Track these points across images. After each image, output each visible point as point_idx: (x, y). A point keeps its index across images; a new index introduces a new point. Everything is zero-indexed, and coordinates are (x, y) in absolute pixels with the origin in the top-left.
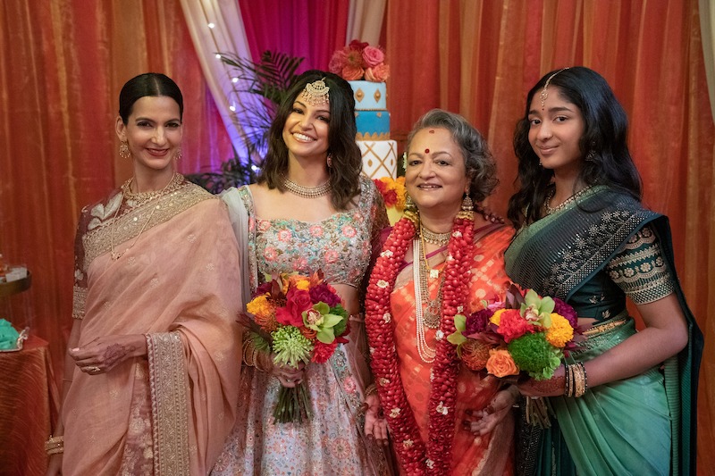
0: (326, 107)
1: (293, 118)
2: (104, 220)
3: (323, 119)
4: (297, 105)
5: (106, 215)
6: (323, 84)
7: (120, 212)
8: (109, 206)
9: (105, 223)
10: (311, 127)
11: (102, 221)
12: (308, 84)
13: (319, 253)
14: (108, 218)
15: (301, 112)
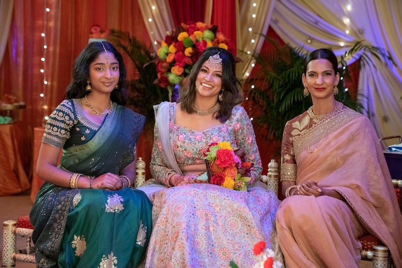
0: (220, 70)
1: (201, 75)
2: (302, 130)
3: (218, 76)
4: (203, 68)
5: (302, 128)
6: (219, 57)
7: (310, 126)
8: (303, 122)
9: (302, 132)
10: (211, 80)
11: (300, 131)
12: (210, 57)
13: (198, 150)
14: (304, 129)
15: (205, 71)
